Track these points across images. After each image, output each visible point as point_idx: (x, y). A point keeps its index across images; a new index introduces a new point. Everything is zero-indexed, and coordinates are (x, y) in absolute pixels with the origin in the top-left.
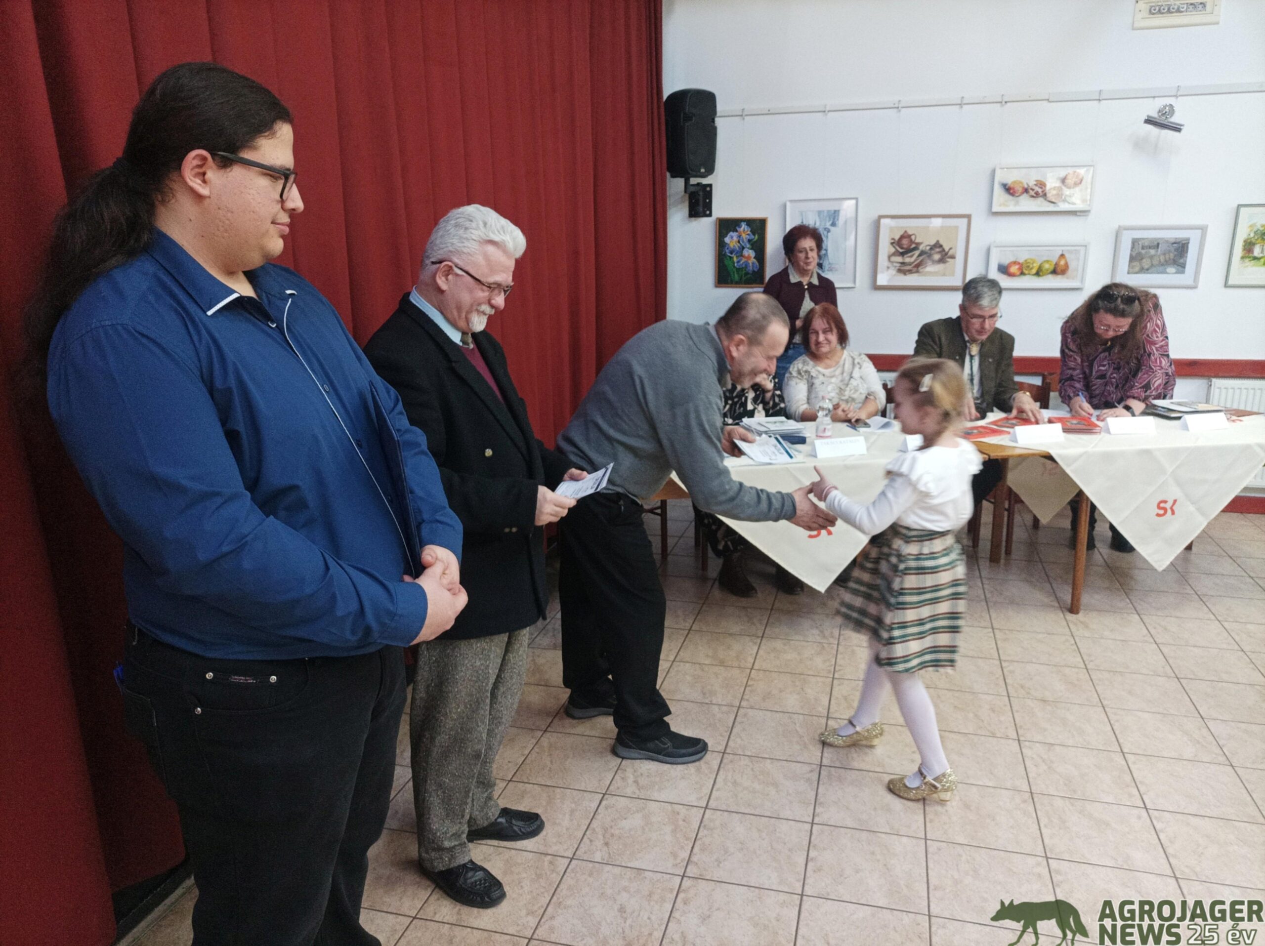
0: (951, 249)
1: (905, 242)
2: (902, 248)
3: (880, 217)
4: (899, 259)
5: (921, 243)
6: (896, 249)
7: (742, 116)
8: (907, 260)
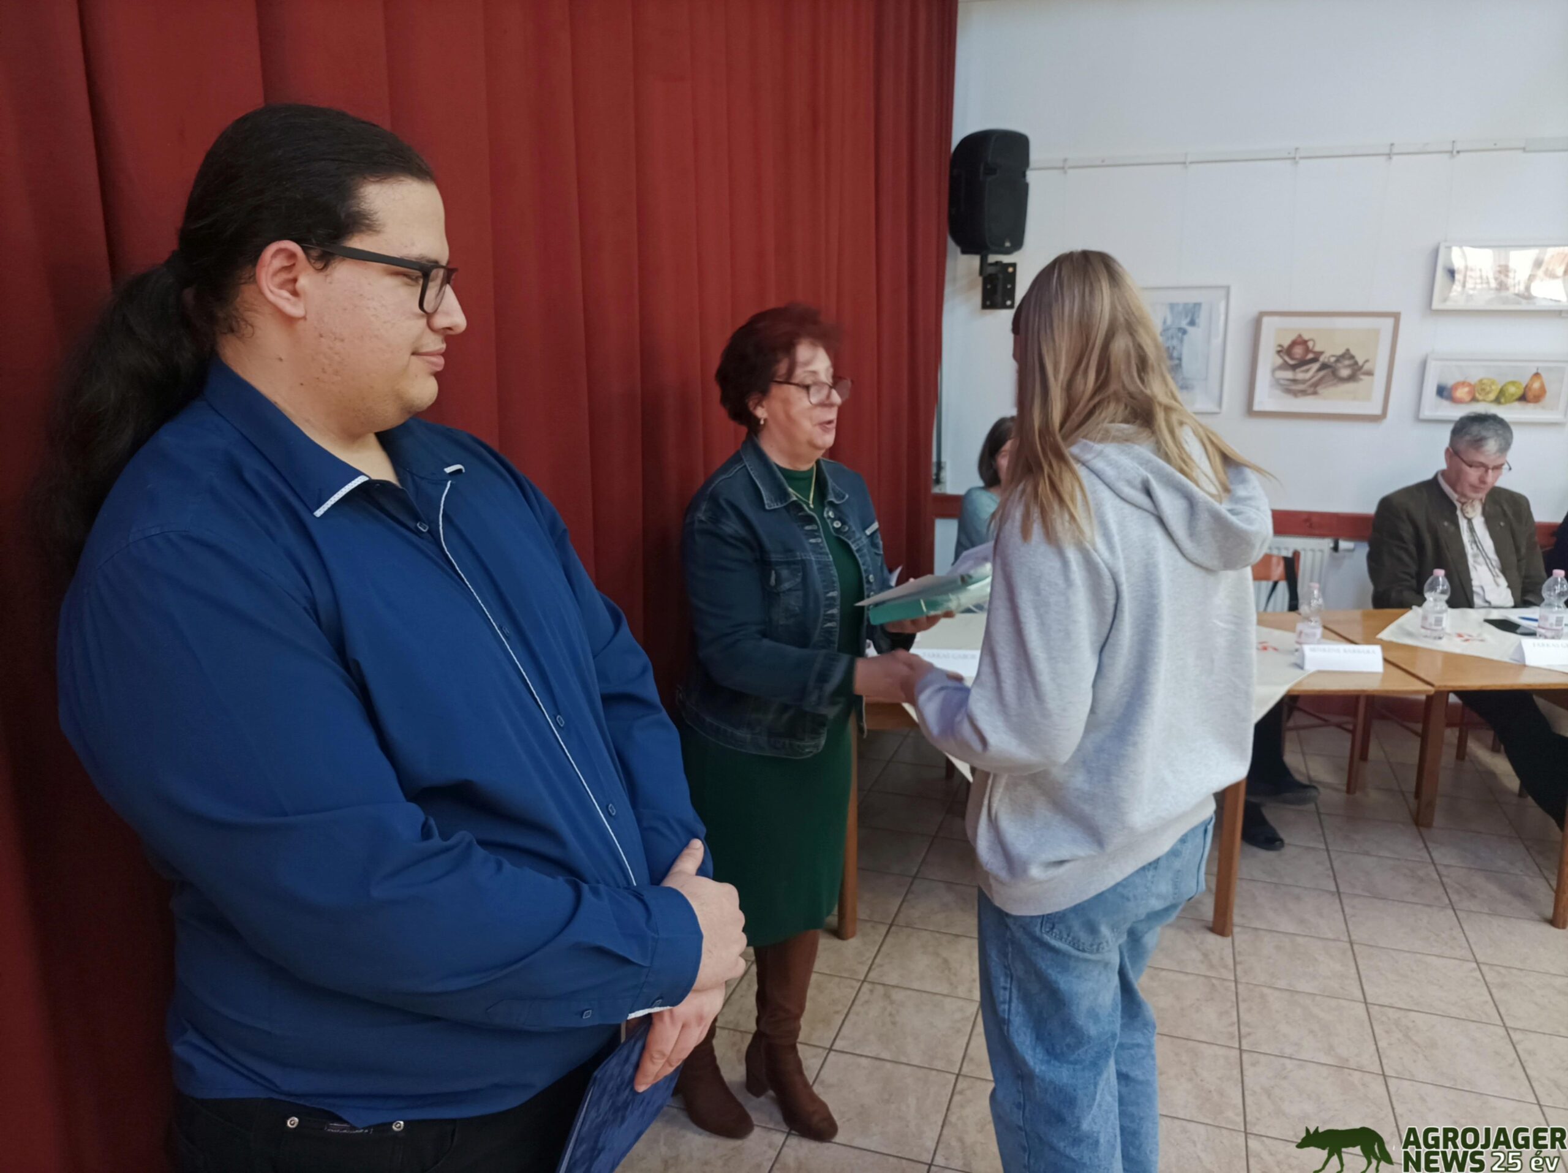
0: (1367, 361)
1: (1298, 351)
2: (1292, 358)
3: (1262, 314)
4: (1289, 374)
5: (1321, 353)
6: (1285, 362)
7: (1063, 168)
8: (1300, 375)
